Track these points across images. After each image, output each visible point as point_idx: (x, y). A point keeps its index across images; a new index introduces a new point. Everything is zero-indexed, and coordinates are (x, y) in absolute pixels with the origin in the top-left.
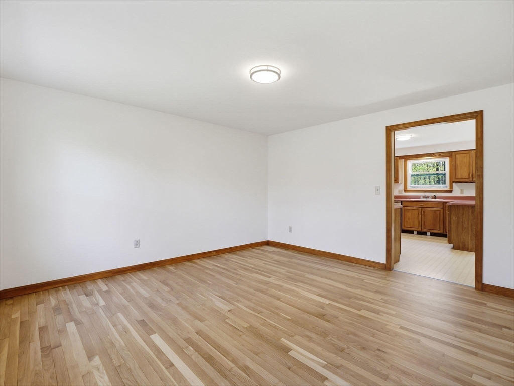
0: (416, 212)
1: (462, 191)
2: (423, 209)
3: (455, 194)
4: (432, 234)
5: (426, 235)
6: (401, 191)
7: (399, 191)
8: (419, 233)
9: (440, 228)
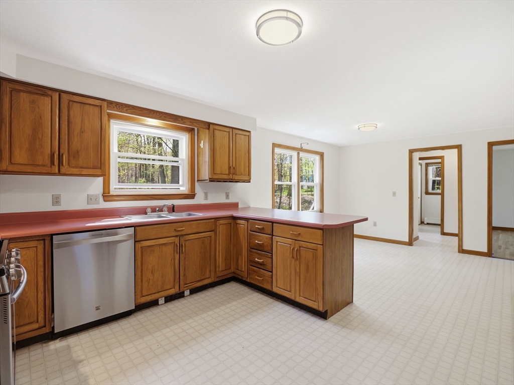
0: (169, 250)
1: (206, 194)
2: (182, 239)
3: (199, 200)
4: (194, 291)
5: (183, 296)
6: (97, 196)
7: (90, 199)
8: (169, 299)
9: (210, 272)
